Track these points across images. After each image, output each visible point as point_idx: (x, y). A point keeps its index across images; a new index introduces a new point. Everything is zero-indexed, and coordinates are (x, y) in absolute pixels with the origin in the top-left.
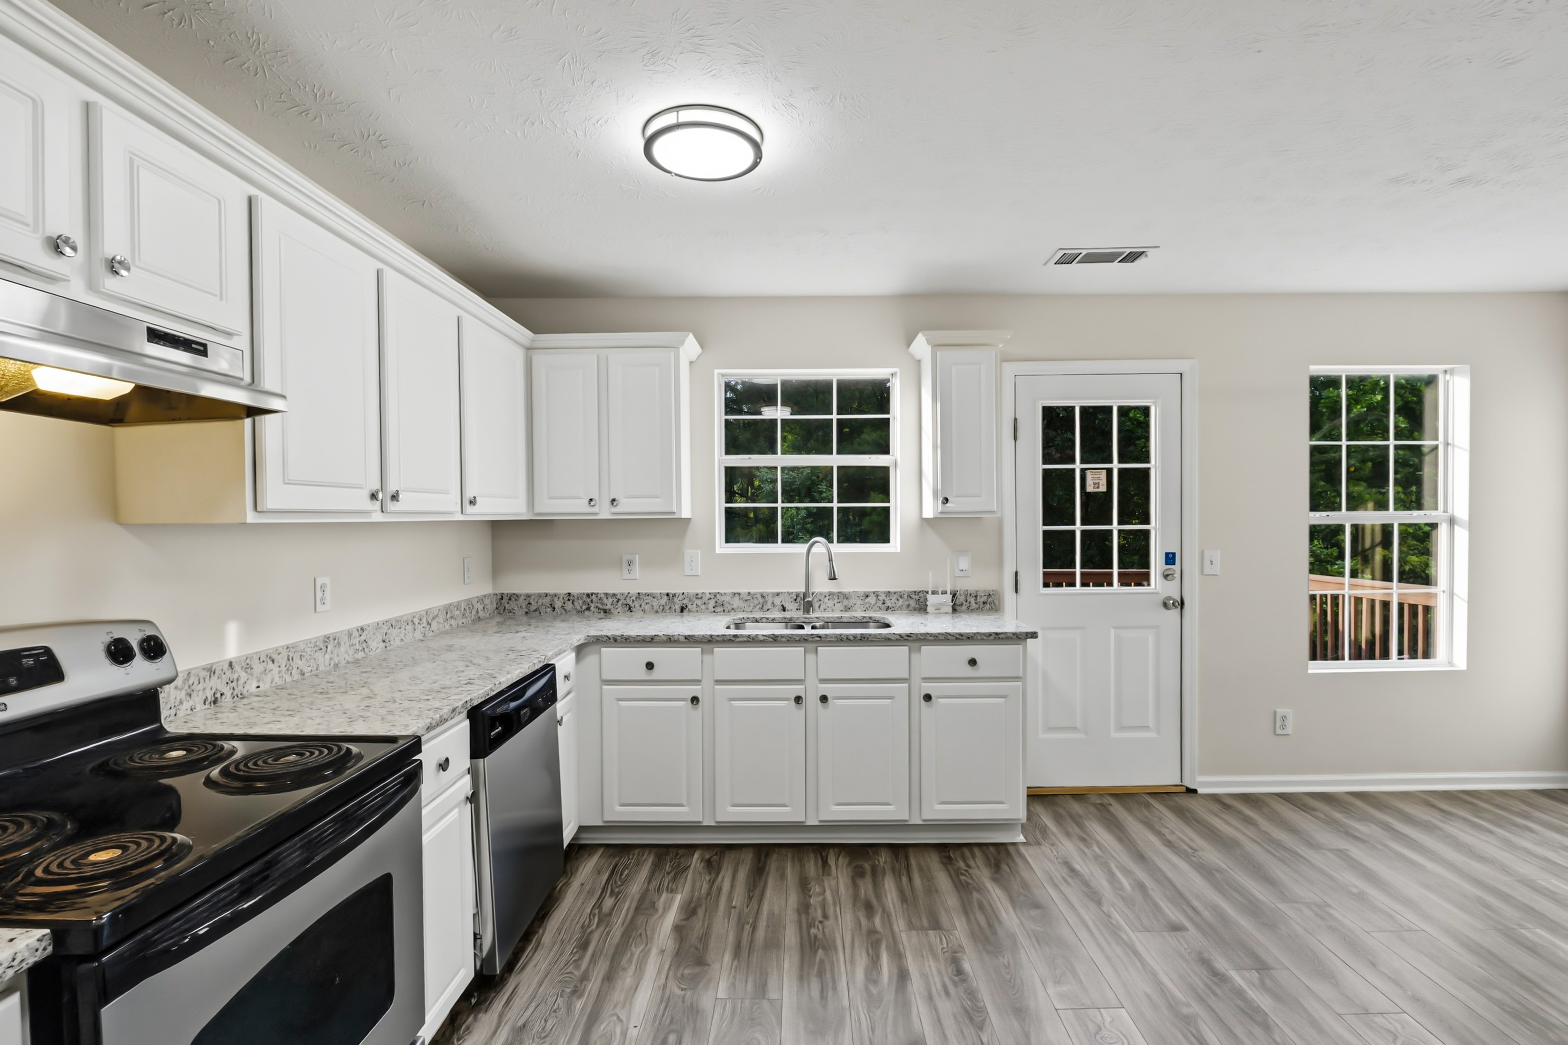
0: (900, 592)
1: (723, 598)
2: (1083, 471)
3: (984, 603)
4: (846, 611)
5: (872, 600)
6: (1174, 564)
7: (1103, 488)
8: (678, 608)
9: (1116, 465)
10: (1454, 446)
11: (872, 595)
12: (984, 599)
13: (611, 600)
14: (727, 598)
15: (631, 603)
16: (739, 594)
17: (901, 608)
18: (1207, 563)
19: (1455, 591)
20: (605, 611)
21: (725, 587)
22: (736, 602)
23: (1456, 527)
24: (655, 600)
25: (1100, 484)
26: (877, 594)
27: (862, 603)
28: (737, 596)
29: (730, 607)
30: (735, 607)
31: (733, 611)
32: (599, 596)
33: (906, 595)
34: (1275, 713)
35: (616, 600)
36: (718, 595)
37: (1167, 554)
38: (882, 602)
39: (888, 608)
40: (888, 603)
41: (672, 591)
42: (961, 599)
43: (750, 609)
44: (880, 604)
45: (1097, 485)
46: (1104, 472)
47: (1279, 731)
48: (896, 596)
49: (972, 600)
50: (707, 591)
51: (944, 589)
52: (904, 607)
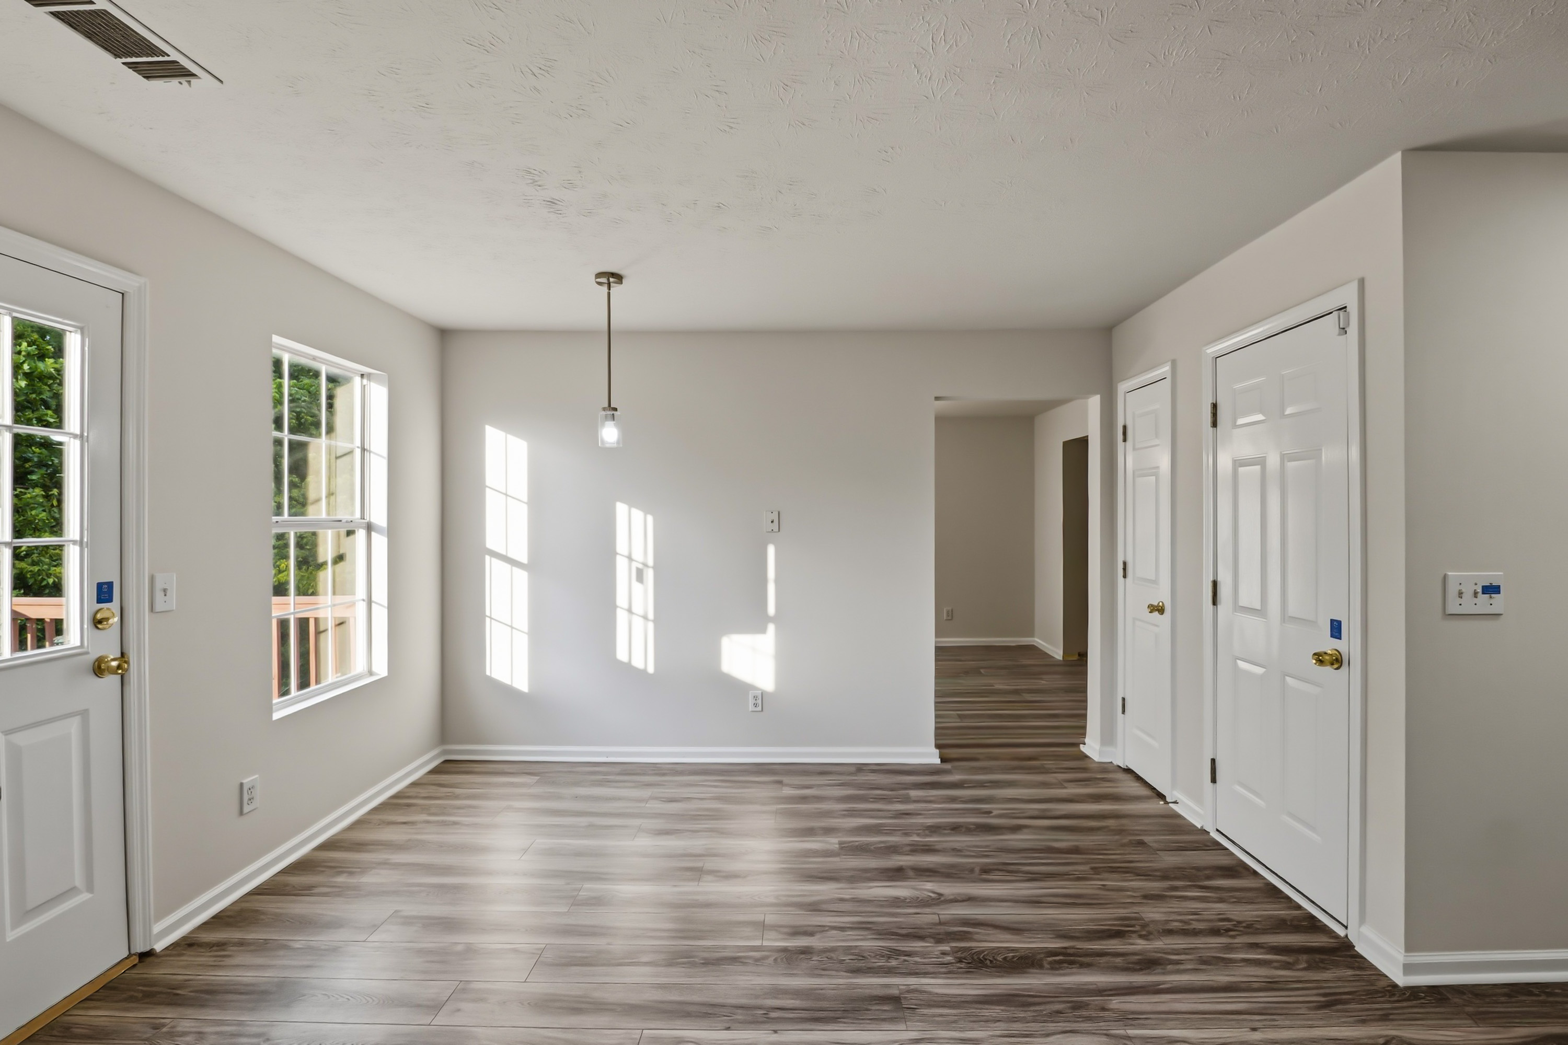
6: (111, 601)
10: (370, 452)
18: (159, 595)
19: (373, 599)
23: (373, 533)
34: (242, 785)
37: (100, 586)
47: (246, 807)
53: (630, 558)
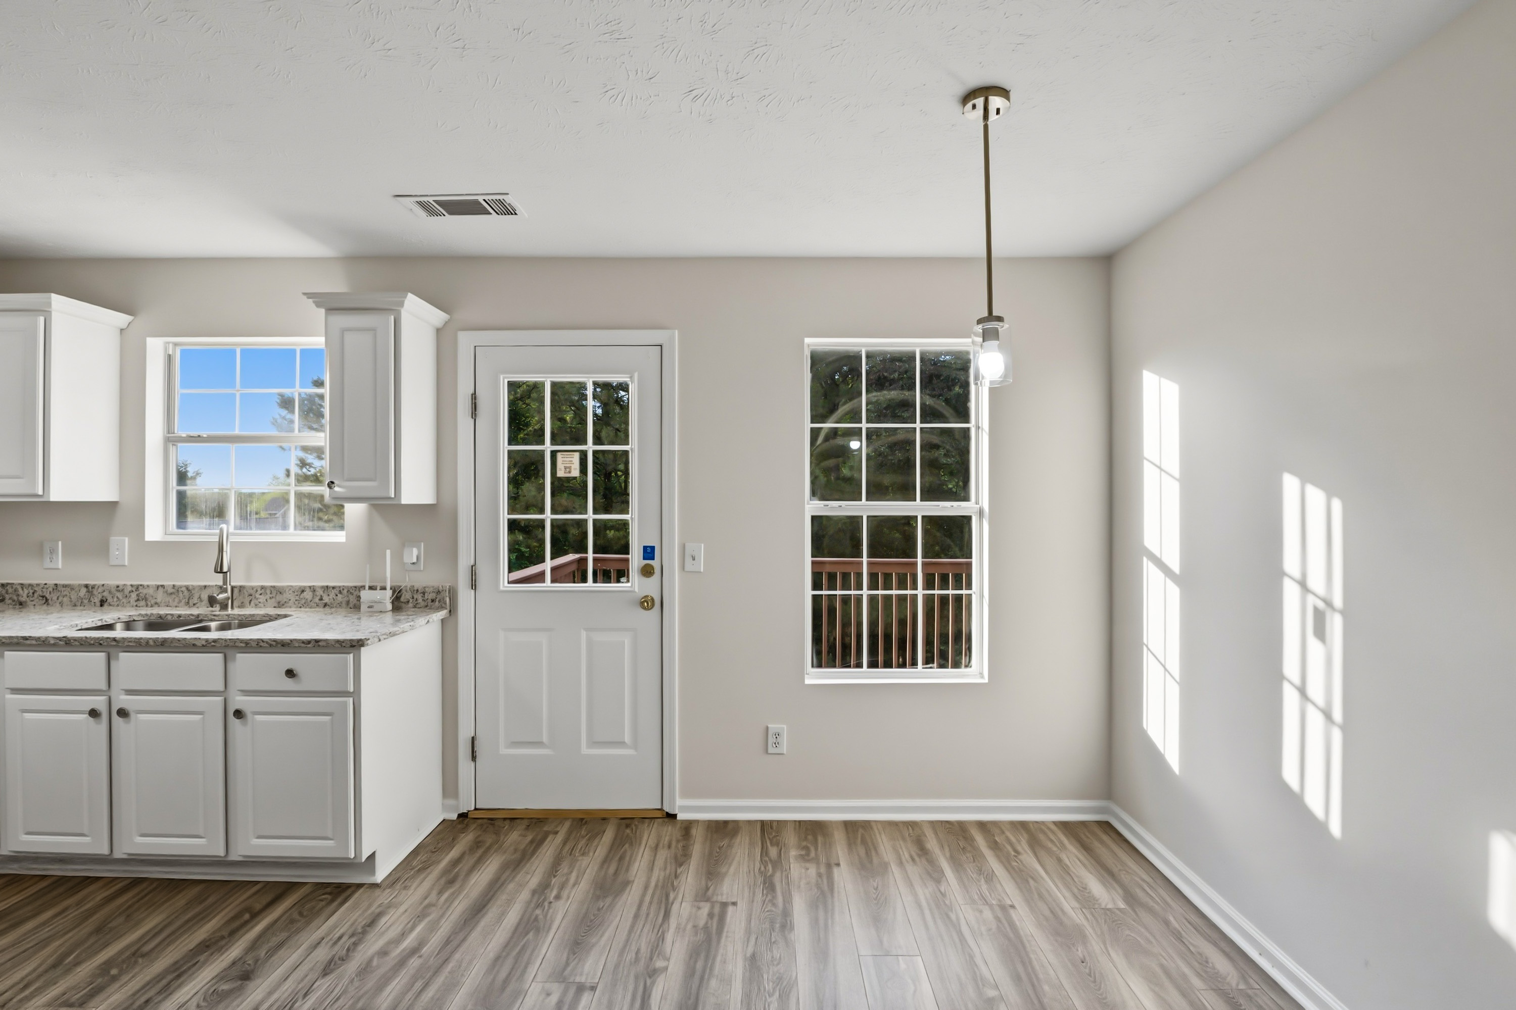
0: (340, 587)
1: (145, 591)
2: (554, 454)
3: (433, 601)
4: (279, 607)
5: (308, 595)
6: (653, 559)
7: (576, 473)
8: (97, 601)
9: (590, 447)
10: (981, 429)
11: (308, 590)
12: (432, 596)
13: (26, 591)
14: (151, 591)
15: (48, 596)
16: (163, 586)
17: (340, 605)
18: (688, 560)
19: (984, 593)
20: (21, 604)
21: (150, 581)
22: (160, 596)
23: (983, 520)
24: (73, 592)
25: (572, 468)
26: (313, 589)
27: (297, 598)
28: (161, 590)
29: (153, 602)
30: (159, 600)
31: (156, 605)
32: (14, 587)
33: (345, 591)
34: (767, 728)
35: (31, 591)
36: (140, 587)
37: (645, 548)
38: (319, 597)
39: (325, 605)
40: (326, 599)
41: (91, 582)
42: (405, 596)
43: (175, 603)
44: (317, 600)
45: (568, 469)
46: (577, 455)
47: (771, 750)
48: (333, 592)
49: (419, 597)
50: (129, 583)
51: (382, 584)
52: (344, 605)
53: (1303, 584)
